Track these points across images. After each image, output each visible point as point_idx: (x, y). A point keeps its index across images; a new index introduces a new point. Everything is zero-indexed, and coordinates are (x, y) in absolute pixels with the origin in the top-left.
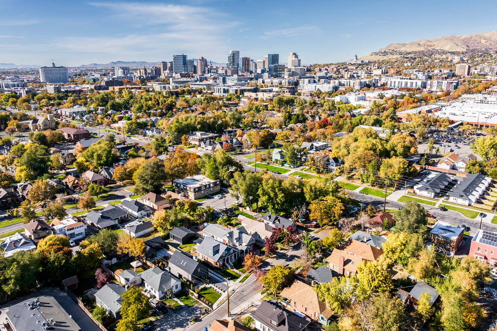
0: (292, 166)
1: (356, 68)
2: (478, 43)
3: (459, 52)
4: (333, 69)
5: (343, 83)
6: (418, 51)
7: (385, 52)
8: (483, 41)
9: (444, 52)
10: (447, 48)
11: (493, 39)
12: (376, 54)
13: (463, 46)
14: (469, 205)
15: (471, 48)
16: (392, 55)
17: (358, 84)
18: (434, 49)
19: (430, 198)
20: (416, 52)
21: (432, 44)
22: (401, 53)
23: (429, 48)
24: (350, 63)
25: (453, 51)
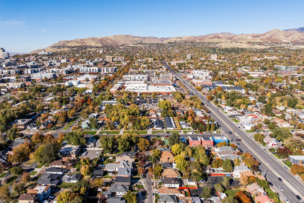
0: (96, 129)
1: (49, 58)
2: (107, 42)
3: (99, 47)
4: (33, 59)
5: (54, 71)
6: (78, 46)
7: (59, 46)
8: (109, 41)
9: (92, 47)
10: (93, 44)
11: (113, 40)
12: (54, 47)
13: (100, 43)
14: (174, 129)
15: (104, 45)
16: (63, 48)
17: (64, 71)
18: (86, 45)
19: (161, 130)
20: (76, 47)
21: (85, 42)
22: (68, 47)
23: (83, 44)
24: (42, 54)
25: (96, 46)
